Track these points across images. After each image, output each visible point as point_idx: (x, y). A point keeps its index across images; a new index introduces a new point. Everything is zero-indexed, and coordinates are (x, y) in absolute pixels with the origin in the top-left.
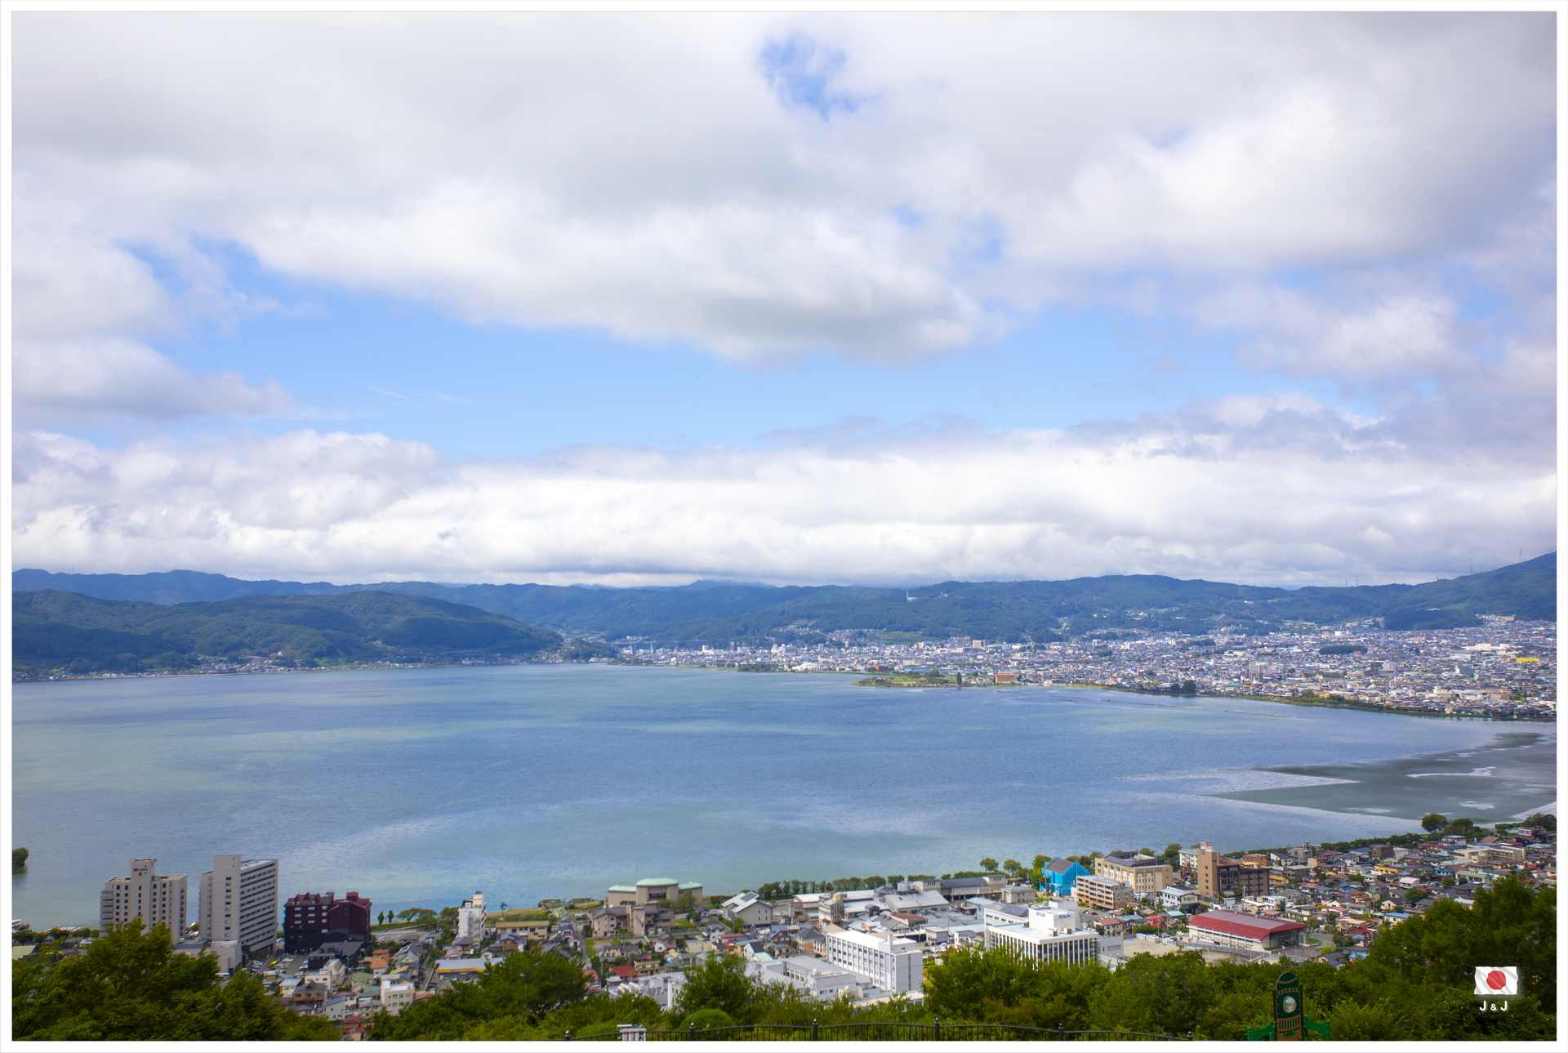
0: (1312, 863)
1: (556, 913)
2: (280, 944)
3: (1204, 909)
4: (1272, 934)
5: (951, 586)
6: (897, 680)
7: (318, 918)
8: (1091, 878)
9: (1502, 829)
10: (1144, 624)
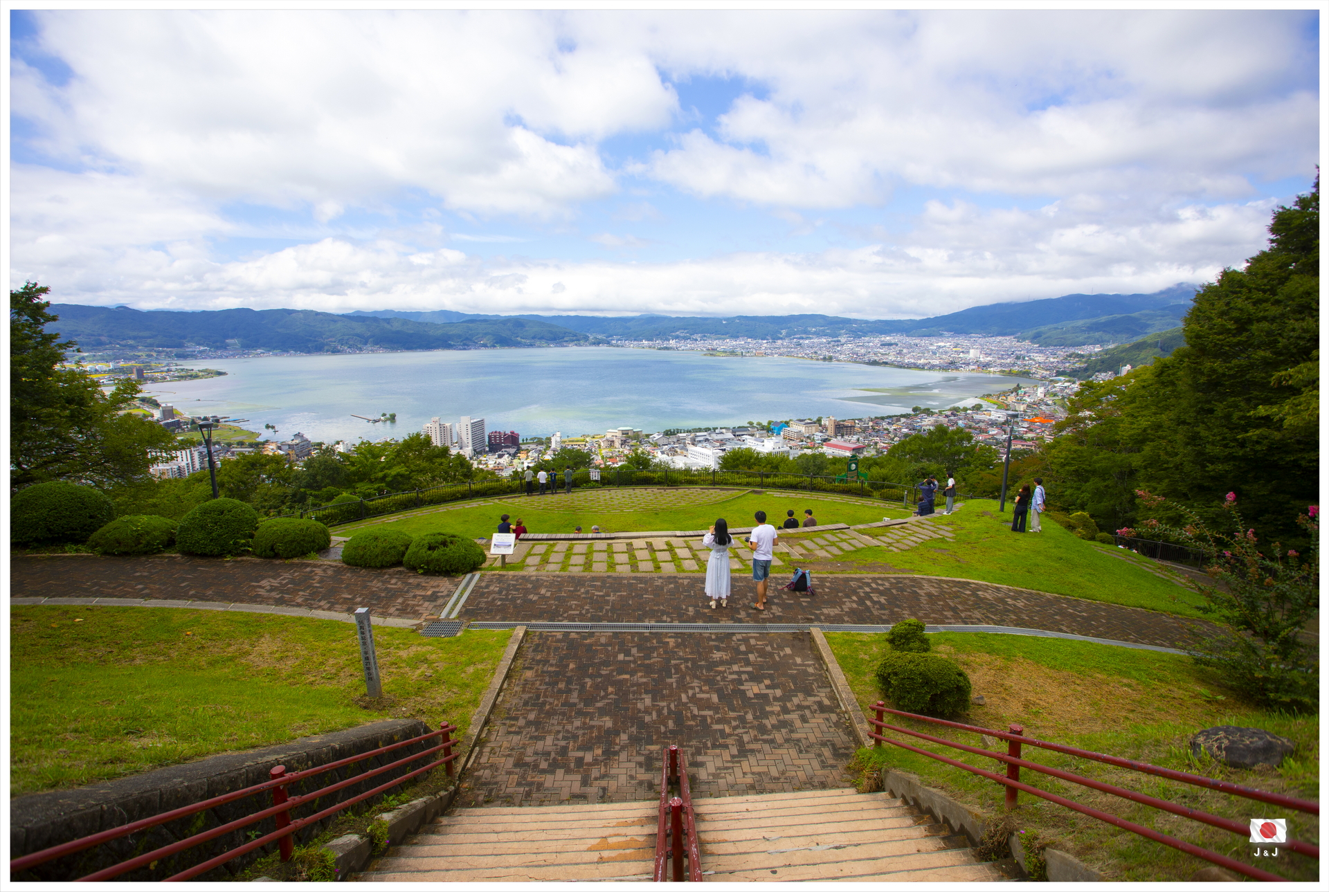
0: (871, 424)
1: (588, 439)
2: (487, 449)
3: (830, 440)
4: (854, 449)
5: (740, 318)
6: (718, 354)
7: (500, 440)
8: (788, 429)
9: (940, 412)
10: (814, 333)
